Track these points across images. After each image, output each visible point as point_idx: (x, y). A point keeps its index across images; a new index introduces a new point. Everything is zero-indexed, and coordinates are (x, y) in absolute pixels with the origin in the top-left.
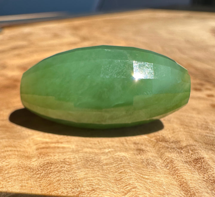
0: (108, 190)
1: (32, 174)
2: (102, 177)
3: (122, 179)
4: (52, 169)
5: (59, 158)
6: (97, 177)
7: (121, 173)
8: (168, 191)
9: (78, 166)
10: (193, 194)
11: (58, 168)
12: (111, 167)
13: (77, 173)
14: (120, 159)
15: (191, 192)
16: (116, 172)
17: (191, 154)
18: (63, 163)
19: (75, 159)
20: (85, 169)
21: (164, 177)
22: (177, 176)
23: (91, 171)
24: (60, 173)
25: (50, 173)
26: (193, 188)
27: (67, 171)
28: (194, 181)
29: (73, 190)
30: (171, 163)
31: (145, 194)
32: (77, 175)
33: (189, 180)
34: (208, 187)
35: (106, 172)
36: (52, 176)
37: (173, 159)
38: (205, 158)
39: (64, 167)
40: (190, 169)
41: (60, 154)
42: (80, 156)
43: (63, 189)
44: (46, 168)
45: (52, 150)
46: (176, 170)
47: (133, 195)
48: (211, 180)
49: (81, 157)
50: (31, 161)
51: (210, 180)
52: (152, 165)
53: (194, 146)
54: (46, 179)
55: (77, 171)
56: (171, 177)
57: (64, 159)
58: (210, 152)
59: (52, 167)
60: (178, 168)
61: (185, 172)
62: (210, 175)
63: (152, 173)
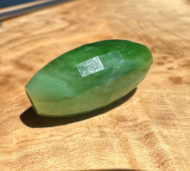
1: (11, 168)
2: (67, 163)
3: (83, 162)
4: (27, 161)
5: (35, 149)
6: (63, 164)
7: (83, 157)
9: (49, 155)
11: (32, 160)
12: (76, 152)
14: (84, 143)
16: (79, 156)
17: (144, 130)
18: (37, 154)
20: (54, 158)
21: (118, 156)
22: (129, 153)
23: (59, 159)
24: (33, 164)
25: (25, 165)
26: (140, 164)
27: (39, 161)
28: (142, 156)
30: (126, 141)
32: (47, 164)
33: (138, 156)
34: (152, 161)
35: (71, 158)
36: (27, 168)
37: (128, 137)
38: (154, 133)
39: (38, 158)
40: (140, 145)
41: (36, 146)
42: (52, 145)
44: (23, 161)
45: (30, 143)
46: (129, 148)
48: (156, 153)
50: (11, 155)
51: (155, 153)
52: (110, 146)
53: (147, 122)
55: (48, 161)
56: (123, 155)
57: (38, 150)
58: (160, 126)
59: (28, 159)
60: (130, 146)
61: (136, 149)
62: (156, 149)
63: (109, 153)
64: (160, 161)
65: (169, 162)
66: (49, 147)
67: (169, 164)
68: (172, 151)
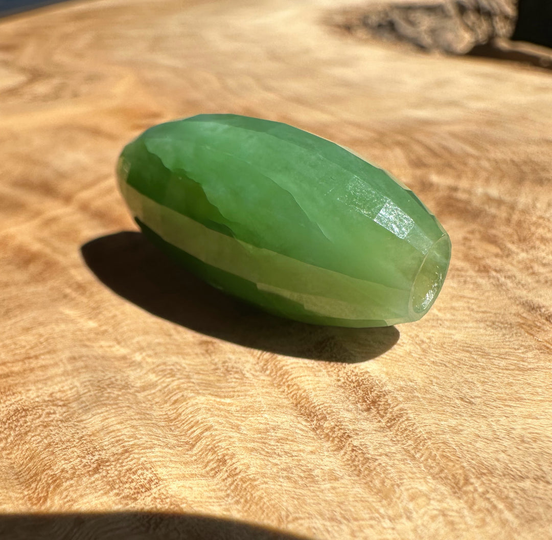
0: (154, 444)
2: (139, 419)
3: (180, 414)
4: (29, 424)
5: (40, 394)
6: (128, 422)
7: (175, 402)
8: (274, 421)
9: (84, 405)
10: (322, 418)
11: (41, 419)
12: (154, 393)
13: (85, 420)
14: (169, 371)
15: (317, 416)
16: (166, 402)
18: (50, 404)
19: (75, 389)
20: (99, 409)
21: (262, 393)
22: (288, 386)
23: (113, 411)
24: (48, 429)
25: (26, 433)
26: (321, 407)
27: (62, 421)
28: (321, 390)
29: (84, 461)
30: (272, 361)
31: (230, 437)
32: (86, 426)
33: (312, 391)
34: (348, 398)
35: (145, 407)
36: (33, 439)
38: (336, 337)
39: (54, 413)
41: (40, 386)
42: (84, 380)
43: (63, 462)
44: (16, 423)
45: (19, 380)
46: (284, 375)
47: (208, 445)
48: (352, 382)
49: (88, 383)
51: (350, 382)
52: (237, 372)
54: (20, 447)
55: (84, 417)
56: (275, 392)
57: (51, 395)
59: (29, 418)
60: (287, 370)
61: (301, 375)
62: (350, 372)
63: (239, 388)
64: (367, 398)
65: (386, 397)
66: (76, 386)
67: (389, 402)
68: (387, 374)
